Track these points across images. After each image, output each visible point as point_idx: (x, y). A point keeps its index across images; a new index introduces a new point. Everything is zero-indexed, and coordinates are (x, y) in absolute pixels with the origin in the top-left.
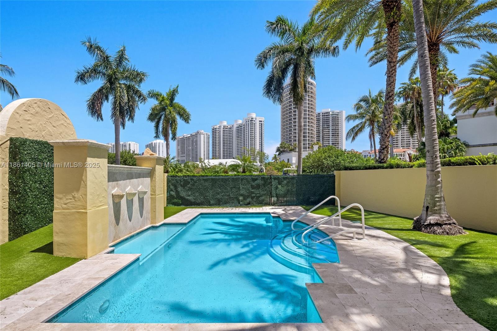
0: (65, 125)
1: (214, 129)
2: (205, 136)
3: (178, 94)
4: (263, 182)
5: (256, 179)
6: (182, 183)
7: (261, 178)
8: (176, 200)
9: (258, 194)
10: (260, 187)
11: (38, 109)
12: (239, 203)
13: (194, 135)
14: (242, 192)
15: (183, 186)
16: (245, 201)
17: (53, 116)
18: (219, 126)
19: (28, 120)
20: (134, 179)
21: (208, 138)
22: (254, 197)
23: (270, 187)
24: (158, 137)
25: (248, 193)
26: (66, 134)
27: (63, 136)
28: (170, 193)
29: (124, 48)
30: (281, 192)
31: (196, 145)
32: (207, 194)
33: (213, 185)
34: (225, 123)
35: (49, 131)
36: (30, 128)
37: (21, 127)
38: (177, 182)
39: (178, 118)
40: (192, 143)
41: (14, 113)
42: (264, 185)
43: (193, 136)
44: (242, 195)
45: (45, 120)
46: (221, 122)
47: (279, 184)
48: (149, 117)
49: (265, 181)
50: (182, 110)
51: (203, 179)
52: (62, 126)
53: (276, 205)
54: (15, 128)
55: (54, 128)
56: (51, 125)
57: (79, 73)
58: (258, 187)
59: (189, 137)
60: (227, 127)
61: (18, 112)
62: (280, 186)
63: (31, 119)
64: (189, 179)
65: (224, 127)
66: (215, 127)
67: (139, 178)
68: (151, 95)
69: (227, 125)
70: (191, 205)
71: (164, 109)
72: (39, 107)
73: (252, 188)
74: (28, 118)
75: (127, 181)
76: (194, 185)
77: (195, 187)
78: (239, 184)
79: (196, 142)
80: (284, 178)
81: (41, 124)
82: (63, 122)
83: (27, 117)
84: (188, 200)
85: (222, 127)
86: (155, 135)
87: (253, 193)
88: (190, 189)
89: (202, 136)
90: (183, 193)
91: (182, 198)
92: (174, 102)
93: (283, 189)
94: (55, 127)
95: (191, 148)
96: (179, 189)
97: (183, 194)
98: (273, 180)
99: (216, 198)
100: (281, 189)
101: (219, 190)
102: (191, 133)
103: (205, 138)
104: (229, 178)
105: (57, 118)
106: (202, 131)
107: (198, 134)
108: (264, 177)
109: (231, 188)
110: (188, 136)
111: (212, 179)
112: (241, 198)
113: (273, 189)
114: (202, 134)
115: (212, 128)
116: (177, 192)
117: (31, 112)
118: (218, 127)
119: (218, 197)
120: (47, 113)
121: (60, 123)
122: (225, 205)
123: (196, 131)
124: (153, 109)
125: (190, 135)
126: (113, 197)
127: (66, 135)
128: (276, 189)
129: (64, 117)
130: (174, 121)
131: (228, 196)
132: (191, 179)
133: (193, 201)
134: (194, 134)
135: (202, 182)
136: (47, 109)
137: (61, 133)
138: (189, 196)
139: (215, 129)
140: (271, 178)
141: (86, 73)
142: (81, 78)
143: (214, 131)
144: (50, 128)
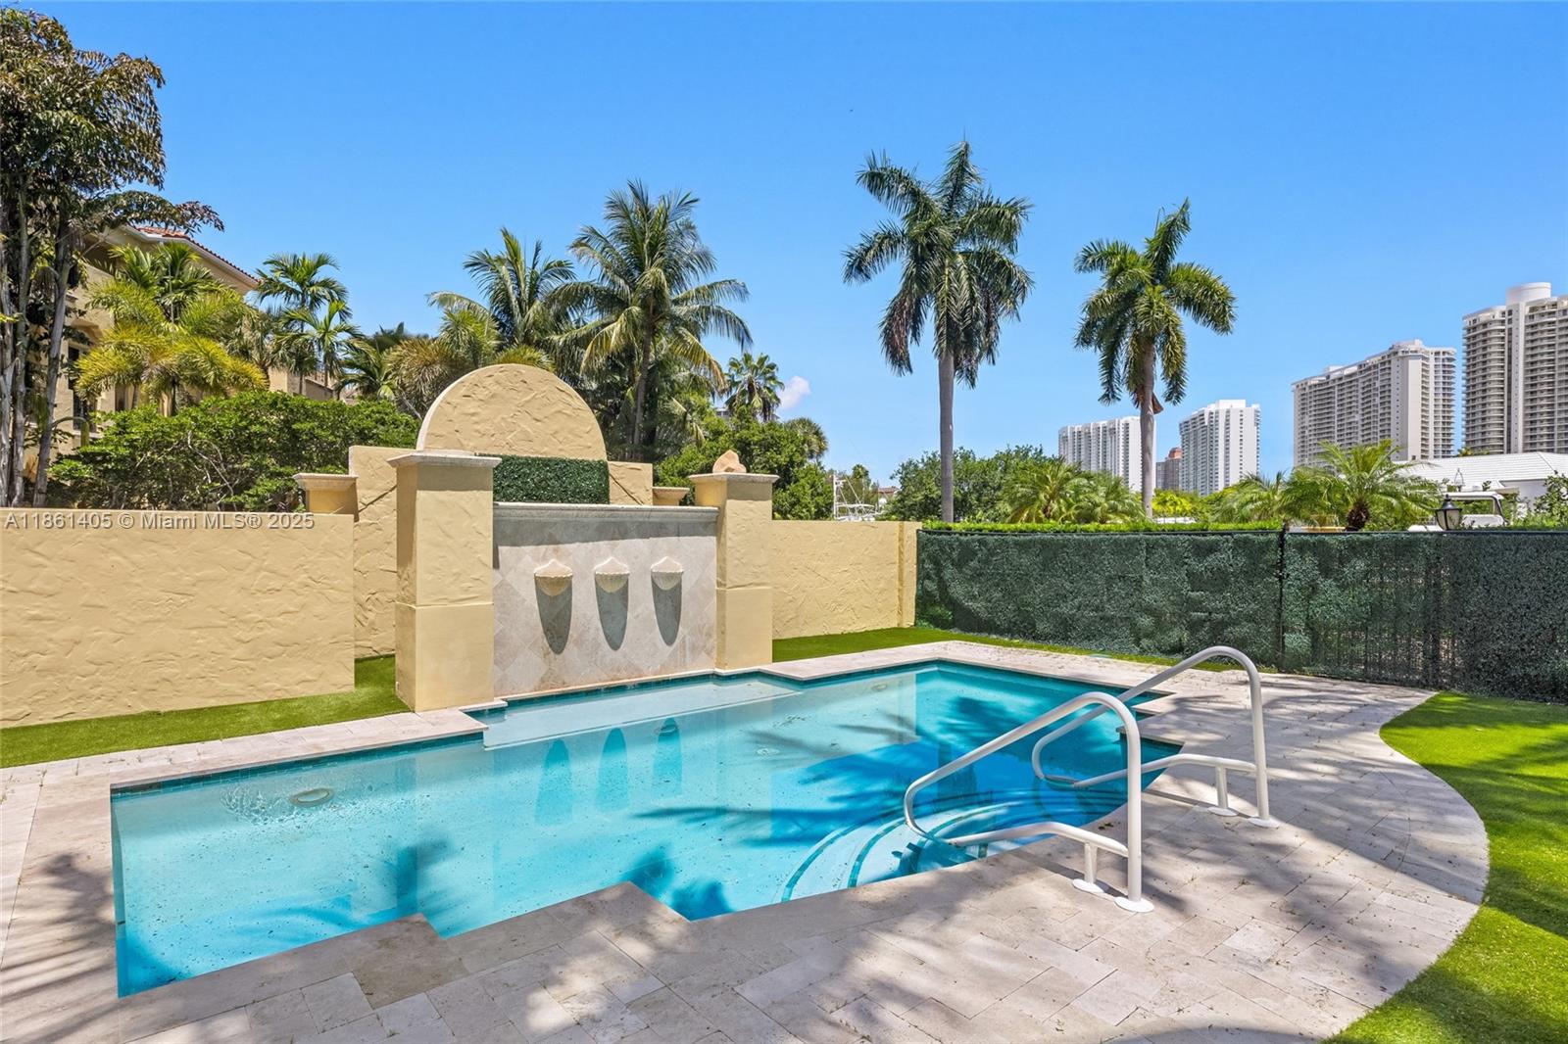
0: (568, 412)
1: (1475, 328)
2: (1432, 363)
3: (1188, 234)
4: (1242, 561)
5: (1212, 549)
6: (955, 555)
7: (1236, 541)
8: (939, 610)
9: (1217, 611)
10: (1227, 583)
11: (495, 388)
12: (1137, 642)
13: (1375, 366)
14: (1148, 598)
15: (959, 565)
16: (1159, 636)
17: (534, 397)
18: (1504, 308)
19: (473, 414)
20: (632, 537)
21: (1447, 369)
22: (1202, 622)
23: (1277, 586)
24: (1113, 396)
25: (1173, 603)
26: (570, 433)
27: (561, 439)
28: (922, 584)
29: (967, 147)
30: (1336, 612)
31: (1386, 403)
32: (1028, 597)
33: (1045, 566)
34: (1543, 292)
35: (524, 431)
36: (477, 431)
37: (457, 431)
38: (943, 552)
39: (1185, 319)
40: (1367, 400)
41: (442, 405)
42: (1250, 574)
43: (1369, 369)
44: (1148, 611)
45: (513, 408)
46: (1518, 291)
47: (1326, 572)
48: (1082, 333)
49: (1250, 556)
50: (1200, 286)
51: (1016, 543)
52: (559, 416)
53: (1303, 672)
54: (444, 433)
55: (538, 423)
56: (529, 418)
57: (851, 256)
58: (1220, 580)
59: (1350, 376)
60: (1555, 305)
61: (449, 400)
62: (1327, 584)
63: (479, 410)
64: (973, 541)
65: (1533, 309)
66: (1483, 317)
67: (658, 536)
68: (1090, 260)
69: (1555, 299)
70: (980, 630)
71: (1129, 299)
72: (497, 382)
73: (1191, 582)
74: (473, 411)
75: (601, 543)
76: (987, 562)
77: (990, 570)
78: (1139, 564)
79: (1385, 392)
80: (1354, 549)
81: (503, 418)
82: (561, 406)
83: (471, 407)
84: (968, 612)
85: (1525, 310)
86: (1103, 392)
87: (1196, 605)
88: (977, 576)
89: (1415, 367)
90: (958, 588)
91: (953, 604)
92: (1173, 264)
93: (1348, 600)
94: (538, 420)
95: (1358, 418)
96: (949, 572)
97: (957, 590)
98: (1290, 552)
99: (1055, 615)
100: (1334, 601)
101: (1067, 585)
102: (1361, 359)
103: (1432, 369)
104: (1102, 540)
105: (545, 399)
106: (1417, 345)
107: (1393, 358)
108: (1246, 541)
109: (1110, 580)
110: (1347, 372)
111: (1044, 544)
112: (1146, 621)
113: (1290, 592)
114: (1415, 354)
115: (1466, 323)
116: (943, 586)
117: (481, 397)
118: (1498, 317)
119: (1065, 609)
120: (519, 392)
121: (553, 410)
122: (1086, 643)
123: (1384, 349)
124: (1092, 308)
125: (1355, 369)
126: (536, 583)
127: (569, 436)
128: (1309, 597)
129: (563, 395)
130: (1169, 333)
131: (1097, 609)
132: (979, 541)
133: (984, 615)
134: (1376, 360)
135: (1013, 551)
136: (517, 385)
137: (556, 432)
138: (973, 598)
139: (1485, 325)
140: (1281, 546)
141: (867, 250)
142: (859, 267)
143: (1477, 336)
144: (527, 426)
